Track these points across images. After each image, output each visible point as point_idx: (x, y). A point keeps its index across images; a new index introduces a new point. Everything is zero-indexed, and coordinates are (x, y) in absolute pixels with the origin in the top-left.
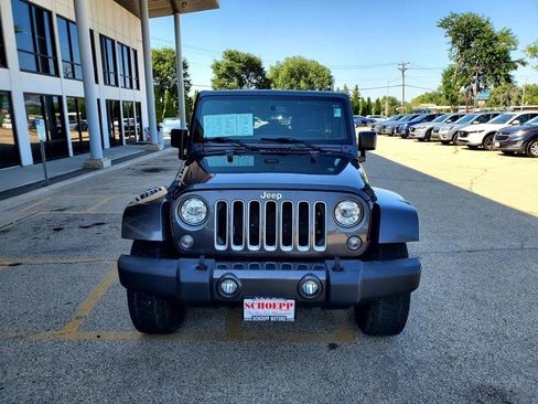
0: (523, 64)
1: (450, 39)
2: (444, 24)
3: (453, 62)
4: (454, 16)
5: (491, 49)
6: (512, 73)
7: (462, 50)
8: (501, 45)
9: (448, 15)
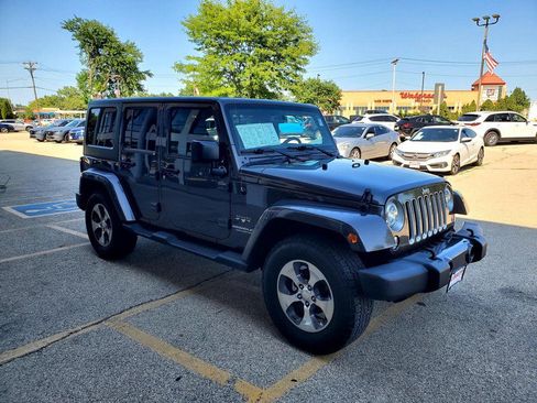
0: (150, 75)
1: (78, 43)
2: (70, 26)
3: (85, 67)
4: (79, 20)
5: (120, 59)
6: (142, 82)
7: (92, 56)
8: (129, 57)
9: (72, 18)
